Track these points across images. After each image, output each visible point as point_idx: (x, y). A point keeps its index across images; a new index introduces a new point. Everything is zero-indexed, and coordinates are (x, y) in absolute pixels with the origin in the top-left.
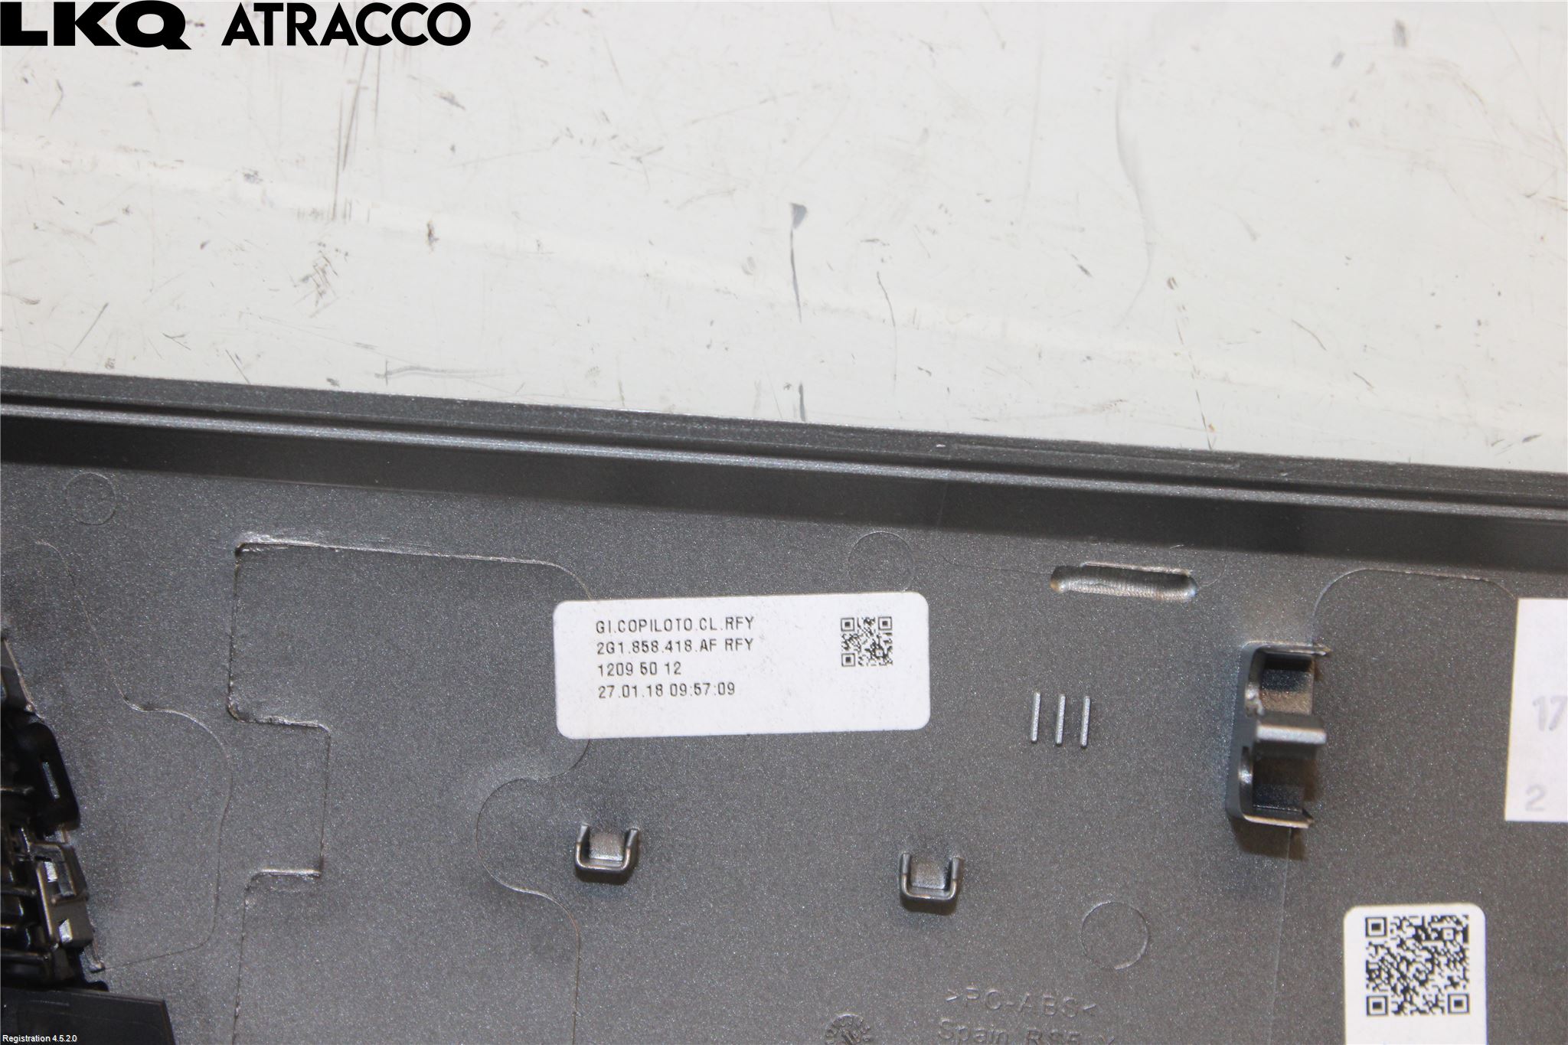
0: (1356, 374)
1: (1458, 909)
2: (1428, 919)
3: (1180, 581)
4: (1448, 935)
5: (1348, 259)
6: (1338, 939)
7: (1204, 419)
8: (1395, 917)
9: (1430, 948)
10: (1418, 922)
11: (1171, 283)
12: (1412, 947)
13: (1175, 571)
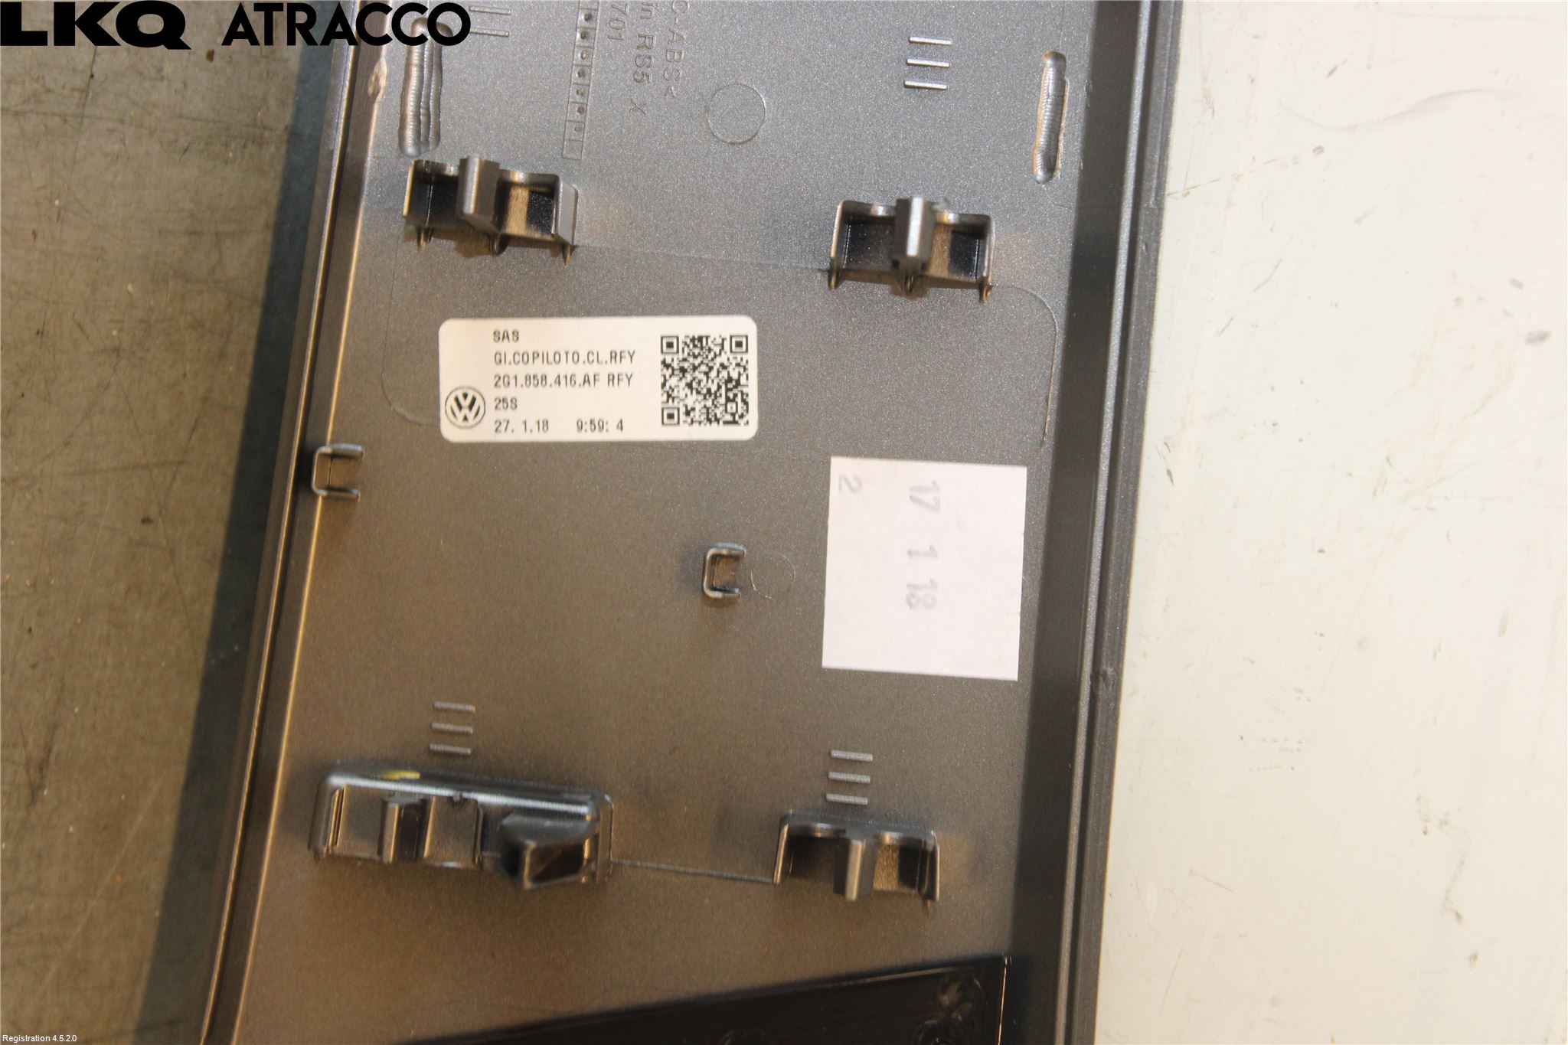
0: (1232, 319)
1: (753, 416)
2: (745, 390)
3: (1050, 167)
4: (731, 407)
5: (1336, 305)
6: (730, 312)
7: (1195, 187)
8: (747, 362)
9: (720, 391)
10: (743, 380)
11: (1319, 150)
12: (720, 376)
13: (1059, 164)
